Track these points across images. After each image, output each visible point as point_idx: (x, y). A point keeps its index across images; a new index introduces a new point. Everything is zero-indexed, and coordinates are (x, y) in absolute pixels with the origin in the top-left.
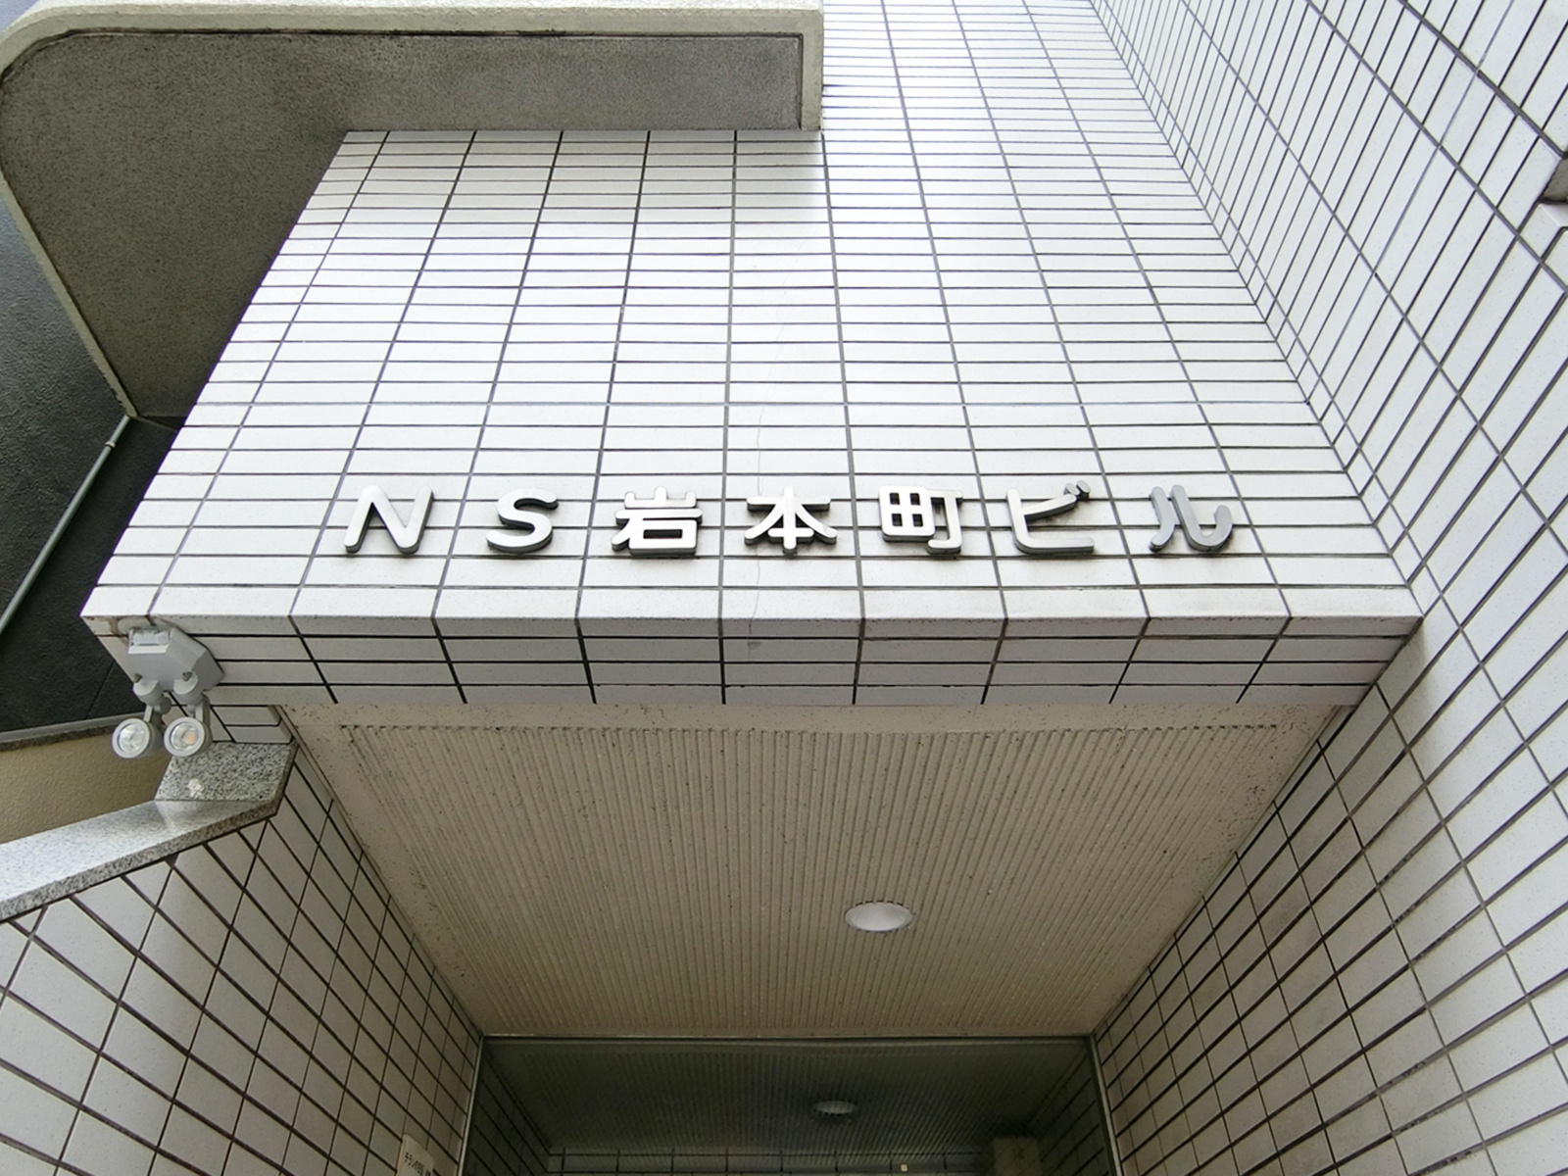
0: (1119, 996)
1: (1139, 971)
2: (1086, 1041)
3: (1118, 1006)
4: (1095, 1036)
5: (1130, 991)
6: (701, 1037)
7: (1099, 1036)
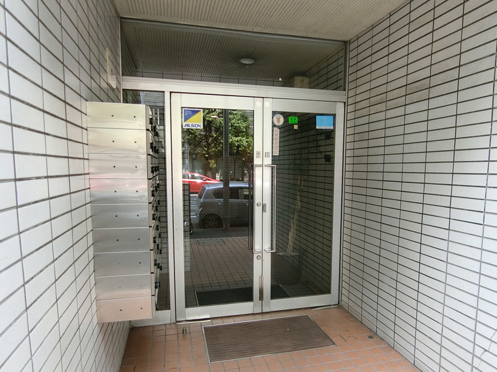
0: (370, 25)
1: (386, 14)
2: (346, 43)
3: (367, 29)
4: (350, 41)
5: (375, 24)
6: (210, 26)
7: (351, 42)
